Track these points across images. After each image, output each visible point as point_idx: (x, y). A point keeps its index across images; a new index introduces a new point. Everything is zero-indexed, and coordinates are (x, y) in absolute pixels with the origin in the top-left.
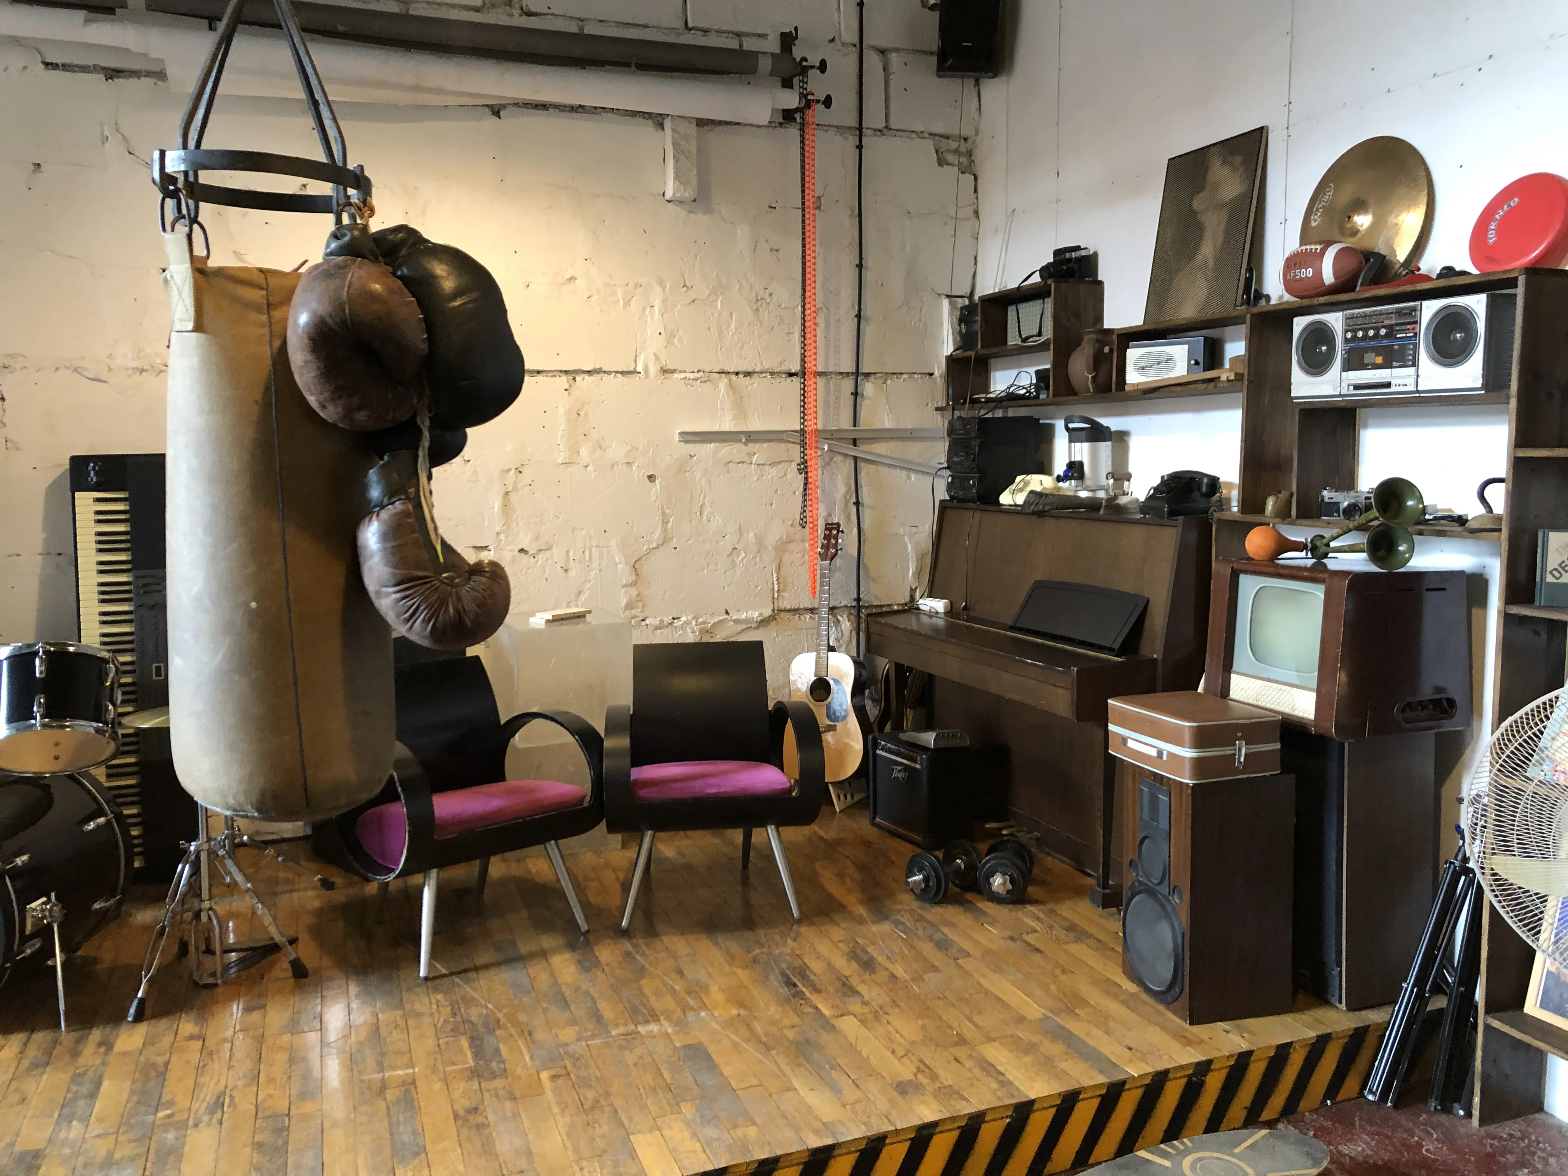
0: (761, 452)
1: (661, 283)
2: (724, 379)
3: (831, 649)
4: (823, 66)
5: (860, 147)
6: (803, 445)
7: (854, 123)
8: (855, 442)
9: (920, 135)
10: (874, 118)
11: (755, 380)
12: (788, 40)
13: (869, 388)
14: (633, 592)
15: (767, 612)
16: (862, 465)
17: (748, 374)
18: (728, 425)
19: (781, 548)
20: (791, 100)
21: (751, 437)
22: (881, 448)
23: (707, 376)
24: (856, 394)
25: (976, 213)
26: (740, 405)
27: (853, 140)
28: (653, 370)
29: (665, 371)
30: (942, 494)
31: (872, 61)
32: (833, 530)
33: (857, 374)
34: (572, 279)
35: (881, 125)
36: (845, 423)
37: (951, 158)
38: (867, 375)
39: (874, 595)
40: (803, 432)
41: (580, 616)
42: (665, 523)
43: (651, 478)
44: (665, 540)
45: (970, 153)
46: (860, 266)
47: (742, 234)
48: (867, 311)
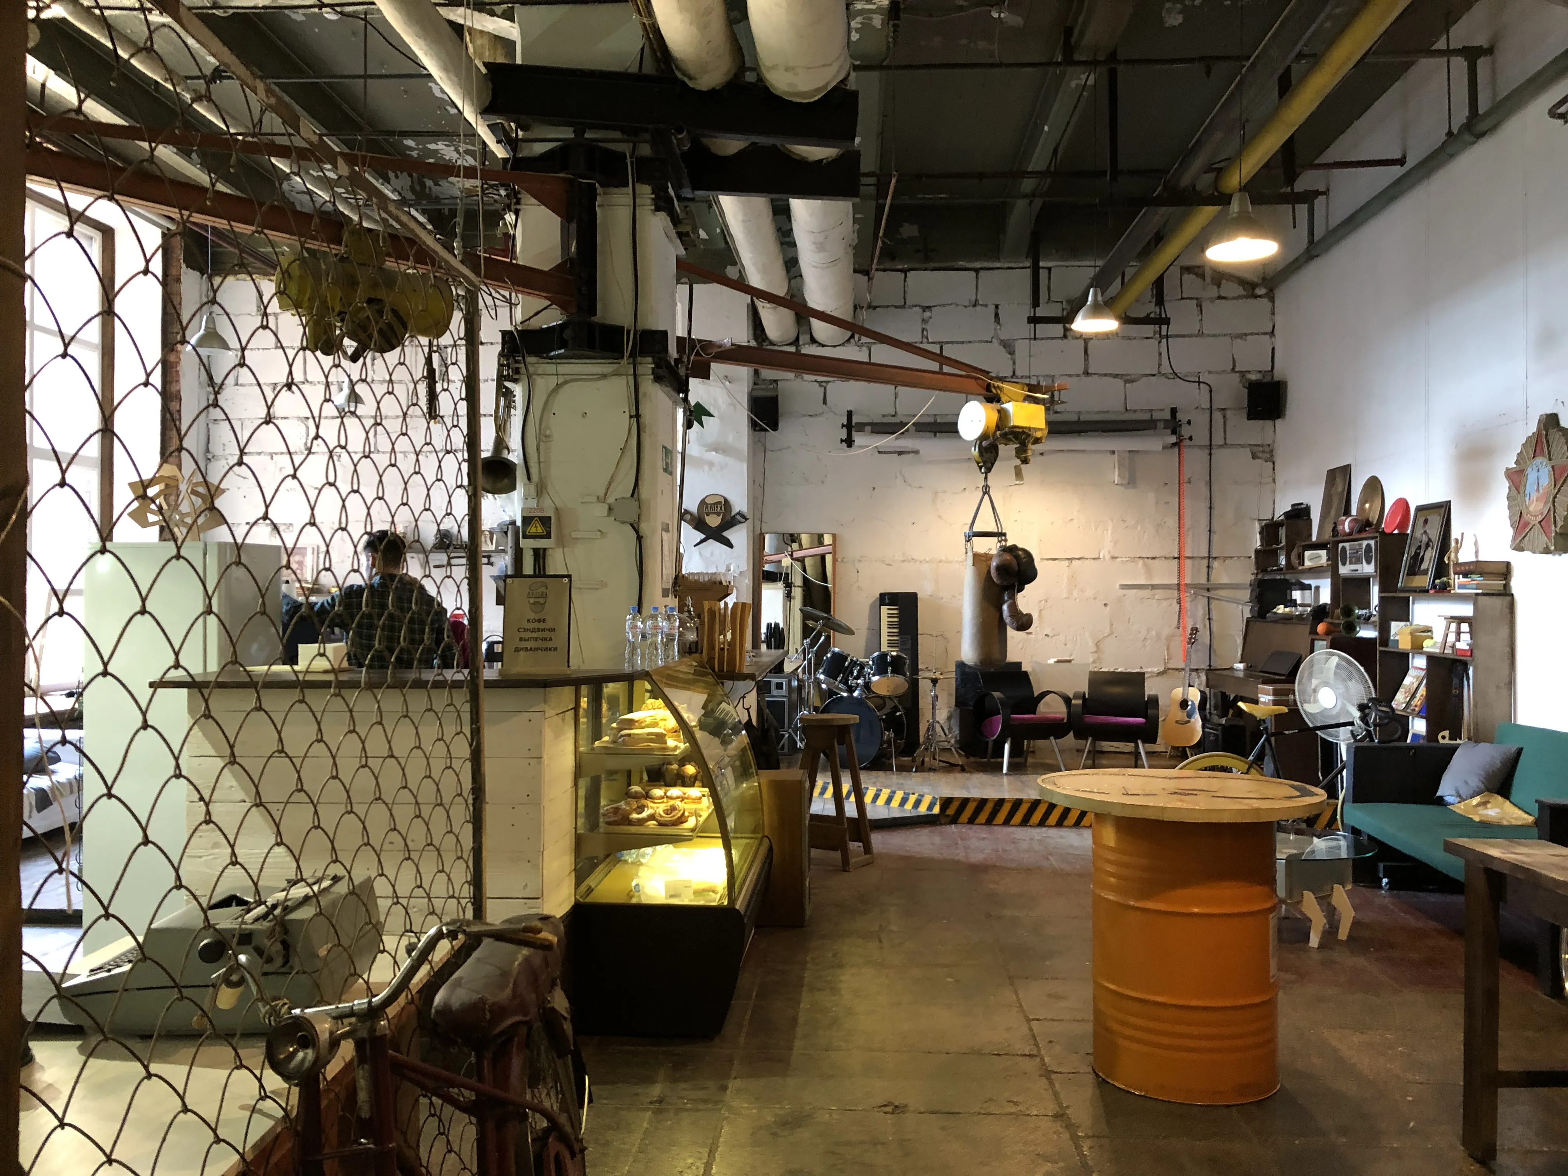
0: (1159, 594)
1: (1112, 520)
2: (1141, 561)
3: (1190, 686)
4: (1189, 422)
5: (1210, 454)
6: (1179, 590)
7: (1208, 443)
8: (1208, 590)
9: (1242, 446)
10: (1218, 440)
11: (1156, 561)
12: (1174, 411)
13: (1216, 564)
14: (1096, 655)
15: (1162, 669)
16: (1211, 601)
17: (1154, 558)
18: (1142, 581)
19: (1169, 638)
20: (1173, 439)
21: (1154, 587)
22: (1222, 593)
23: (1133, 560)
24: (1208, 567)
25: (1274, 480)
26: (1149, 572)
27: (1208, 451)
28: (1108, 557)
29: (1114, 558)
30: (1247, 614)
31: (1217, 416)
32: (1195, 630)
33: (1209, 557)
34: (1072, 520)
35: (1222, 443)
36: (1203, 581)
37: (1260, 455)
38: (1215, 558)
39: (1217, 664)
40: (1179, 585)
41: (1069, 661)
42: (1112, 625)
43: (1105, 605)
44: (1111, 634)
45: (1272, 451)
46: (1210, 508)
47: (1151, 497)
48: (1215, 527)
